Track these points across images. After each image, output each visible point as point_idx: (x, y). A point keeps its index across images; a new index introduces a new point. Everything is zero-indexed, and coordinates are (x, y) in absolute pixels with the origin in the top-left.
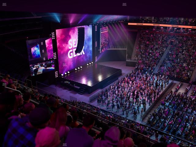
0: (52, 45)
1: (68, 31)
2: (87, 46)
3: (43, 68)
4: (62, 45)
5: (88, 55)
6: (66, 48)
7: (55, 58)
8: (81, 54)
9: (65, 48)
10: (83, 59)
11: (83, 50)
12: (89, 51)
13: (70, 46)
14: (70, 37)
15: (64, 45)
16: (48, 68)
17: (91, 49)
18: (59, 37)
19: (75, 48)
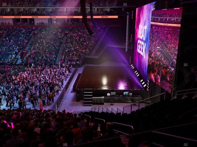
10: (143, 65)
19: (141, 40)
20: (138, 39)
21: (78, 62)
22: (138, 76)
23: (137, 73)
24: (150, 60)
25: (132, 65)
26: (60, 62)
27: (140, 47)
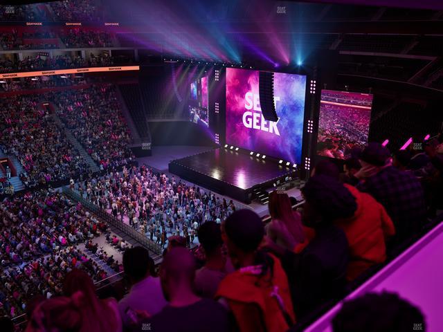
1: (247, 76)
2: (287, 121)
3: (198, 116)
4: (234, 97)
5: (289, 142)
6: (241, 105)
7: (217, 111)
8: (271, 131)
9: (238, 103)
10: (274, 143)
11: (277, 125)
12: (293, 134)
13: (249, 105)
14: (249, 88)
15: (236, 98)
16: (202, 120)
17: (300, 132)
18: (230, 80)
19: (257, 112)
20: (246, 110)
21: (131, 159)
22: (264, 157)
23: (258, 155)
24: (321, 138)
25: (226, 146)
26: (101, 166)
27: (258, 121)
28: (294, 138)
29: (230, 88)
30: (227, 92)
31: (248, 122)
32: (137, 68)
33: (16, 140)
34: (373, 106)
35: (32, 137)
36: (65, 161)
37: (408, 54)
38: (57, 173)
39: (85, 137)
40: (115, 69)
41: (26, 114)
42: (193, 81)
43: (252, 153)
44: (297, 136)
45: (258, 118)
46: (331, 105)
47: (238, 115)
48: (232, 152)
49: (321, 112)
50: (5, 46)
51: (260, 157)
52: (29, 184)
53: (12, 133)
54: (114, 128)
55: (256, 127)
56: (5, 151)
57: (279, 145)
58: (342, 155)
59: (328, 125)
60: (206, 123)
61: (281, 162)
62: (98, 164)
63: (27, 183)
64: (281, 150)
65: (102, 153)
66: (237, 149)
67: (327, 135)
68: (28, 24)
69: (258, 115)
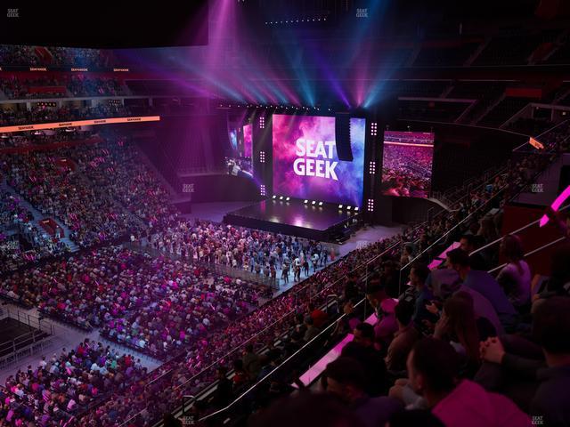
0: (251, 136)
1: (297, 122)
3: (238, 168)
4: (282, 144)
5: (349, 186)
6: (292, 151)
7: (262, 160)
8: (328, 176)
9: (287, 150)
10: (332, 189)
12: (353, 178)
13: (301, 151)
14: (301, 134)
15: (286, 145)
16: (244, 171)
17: (360, 175)
18: (278, 127)
19: (311, 158)
20: (298, 157)
21: (177, 215)
22: (321, 204)
23: (314, 203)
24: (386, 177)
25: (274, 197)
26: (150, 223)
27: (312, 168)
28: (354, 181)
29: (277, 135)
30: (274, 140)
31: (300, 170)
32: (157, 118)
33: (50, 199)
34: (435, 143)
35: (66, 196)
36: (111, 219)
37: (447, 98)
38: (108, 231)
39: (121, 194)
40: (134, 120)
41: (48, 171)
42: (232, 130)
43: (306, 201)
44: (358, 179)
45: (311, 164)
46: (395, 145)
47: (288, 163)
48: (281, 203)
49: (385, 152)
50: (11, 95)
51: (317, 205)
52: (85, 243)
53: (42, 191)
54: (147, 184)
55: (309, 174)
56: (44, 211)
57: (337, 189)
58: (408, 192)
59: (393, 165)
60: (250, 174)
61: (341, 206)
62: (146, 221)
63: (81, 243)
64: (340, 195)
65: (145, 210)
66: (288, 199)
67: (392, 174)
68: (32, 69)
69: (312, 161)
